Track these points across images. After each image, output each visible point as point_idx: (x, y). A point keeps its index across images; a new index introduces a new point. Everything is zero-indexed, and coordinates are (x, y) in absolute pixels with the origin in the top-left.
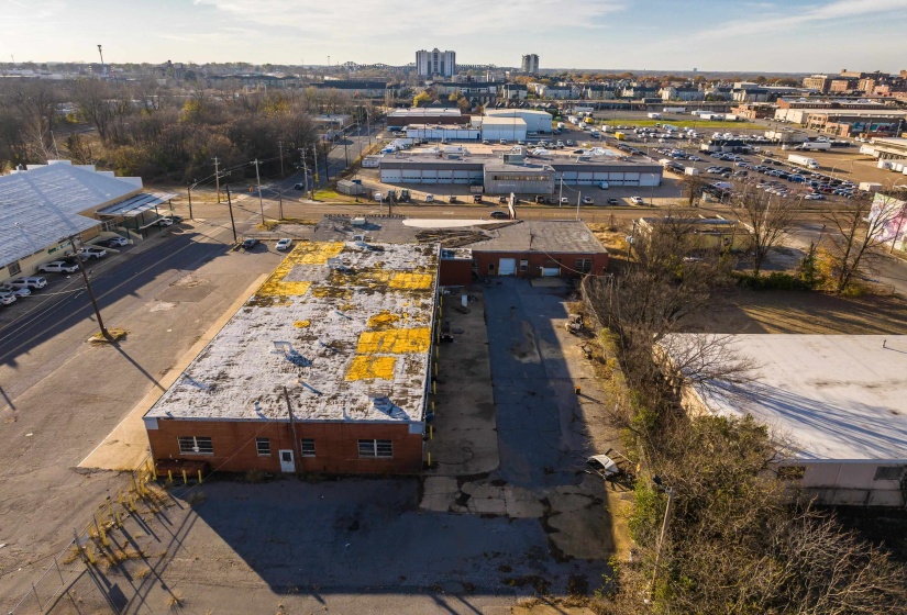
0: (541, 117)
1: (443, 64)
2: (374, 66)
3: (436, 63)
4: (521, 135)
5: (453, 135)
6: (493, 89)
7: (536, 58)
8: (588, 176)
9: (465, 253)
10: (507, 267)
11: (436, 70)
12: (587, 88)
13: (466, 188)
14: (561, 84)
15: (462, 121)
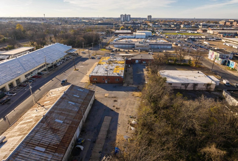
0: (149, 33)
1: (127, 18)
2: (110, 18)
3: (125, 18)
4: (145, 37)
5: (129, 37)
6: (139, 25)
7: (151, 16)
8: (156, 46)
9: (130, 59)
10: (137, 61)
11: (125, 19)
12: (162, 25)
13: (131, 48)
14: (156, 23)
15: (131, 34)
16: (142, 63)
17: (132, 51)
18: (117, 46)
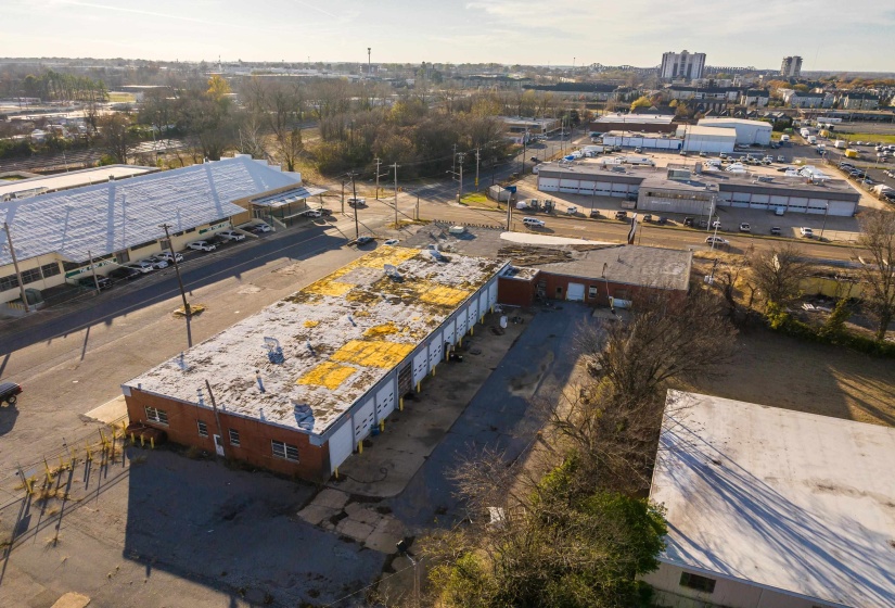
0: (759, 129)
1: (690, 66)
2: (620, 68)
3: (683, 66)
4: (730, 147)
5: (651, 144)
6: (732, 95)
7: (799, 60)
8: (764, 199)
9: (528, 275)
10: (575, 292)
11: (682, 72)
12: (845, 95)
13: (609, 200)
14: (818, 90)
15: (668, 129)
16: (606, 305)
17: (610, 214)
18: (552, 183)
